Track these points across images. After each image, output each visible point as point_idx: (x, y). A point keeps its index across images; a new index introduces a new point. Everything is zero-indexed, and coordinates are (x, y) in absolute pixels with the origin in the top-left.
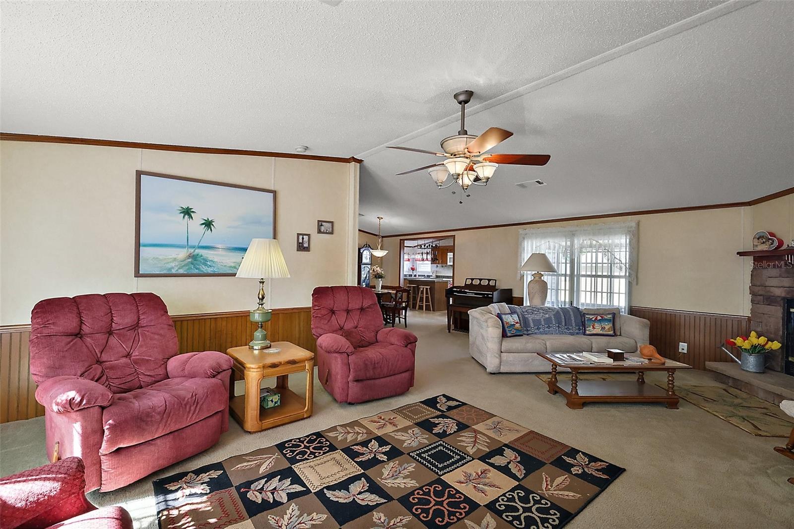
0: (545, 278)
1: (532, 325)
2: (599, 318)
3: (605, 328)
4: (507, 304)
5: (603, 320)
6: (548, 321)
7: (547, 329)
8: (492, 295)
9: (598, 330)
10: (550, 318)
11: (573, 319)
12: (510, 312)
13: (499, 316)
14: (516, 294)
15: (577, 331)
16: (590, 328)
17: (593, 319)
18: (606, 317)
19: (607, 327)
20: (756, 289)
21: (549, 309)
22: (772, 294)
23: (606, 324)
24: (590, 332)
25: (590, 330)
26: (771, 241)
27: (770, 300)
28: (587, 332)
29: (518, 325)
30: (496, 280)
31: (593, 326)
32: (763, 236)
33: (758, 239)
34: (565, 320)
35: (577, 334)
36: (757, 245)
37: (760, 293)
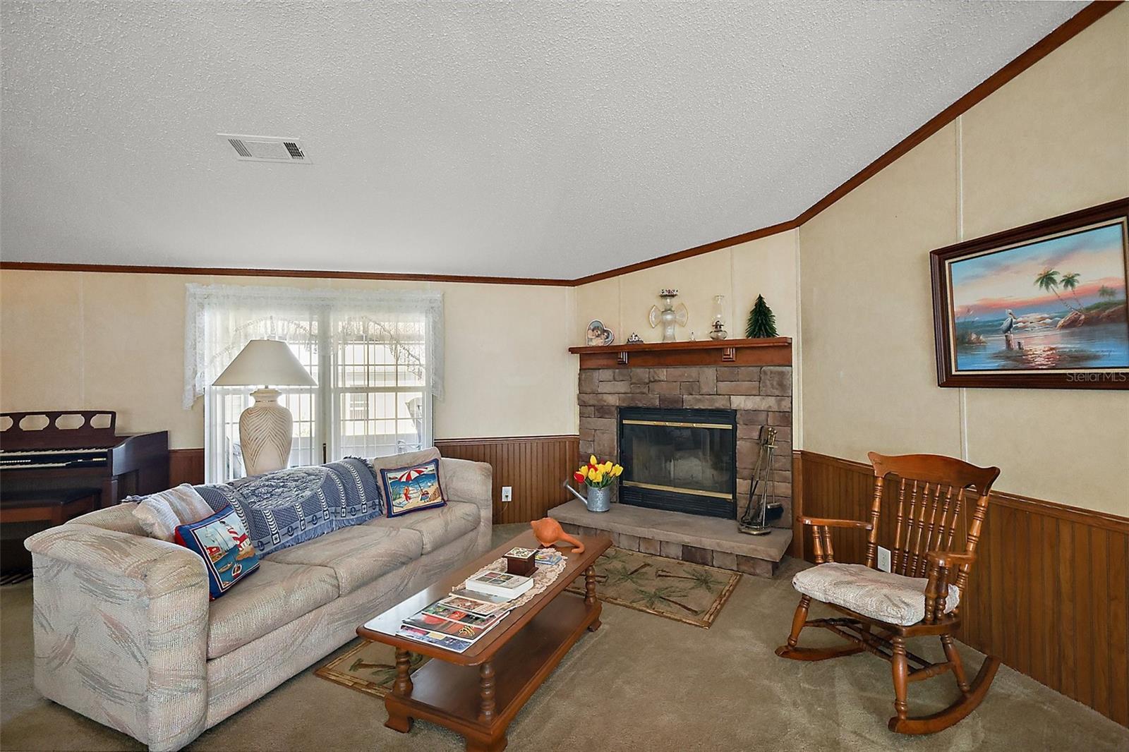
0: (281, 401)
1: (273, 527)
2: (414, 475)
3: (428, 493)
4: (192, 485)
5: (422, 478)
6: (311, 506)
7: (311, 527)
8: (108, 455)
9: (416, 501)
10: (314, 496)
11: (360, 486)
12: (214, 513)
13: (183, 537)
14: (178, 443)
15: (371, 511)
16: (400, 500)
17: (404, 479)
18: (426, 471)
19: (431, 491)
20: (586, 397)
21: (309, 475)
22: (605, 404)
23: (429, 484)
24: (402, 509)
25: (400, 504)
26: (606, 334)
27: (602, 411)
28: (396, 510)
29: (246, 546)
30: (114, 414)
31: (406, 495)
32: (598, 327)
33: (593, 331)
34: (346, 494)
35: (371, 516)
36: (592, 339)
37: (591, 402)
